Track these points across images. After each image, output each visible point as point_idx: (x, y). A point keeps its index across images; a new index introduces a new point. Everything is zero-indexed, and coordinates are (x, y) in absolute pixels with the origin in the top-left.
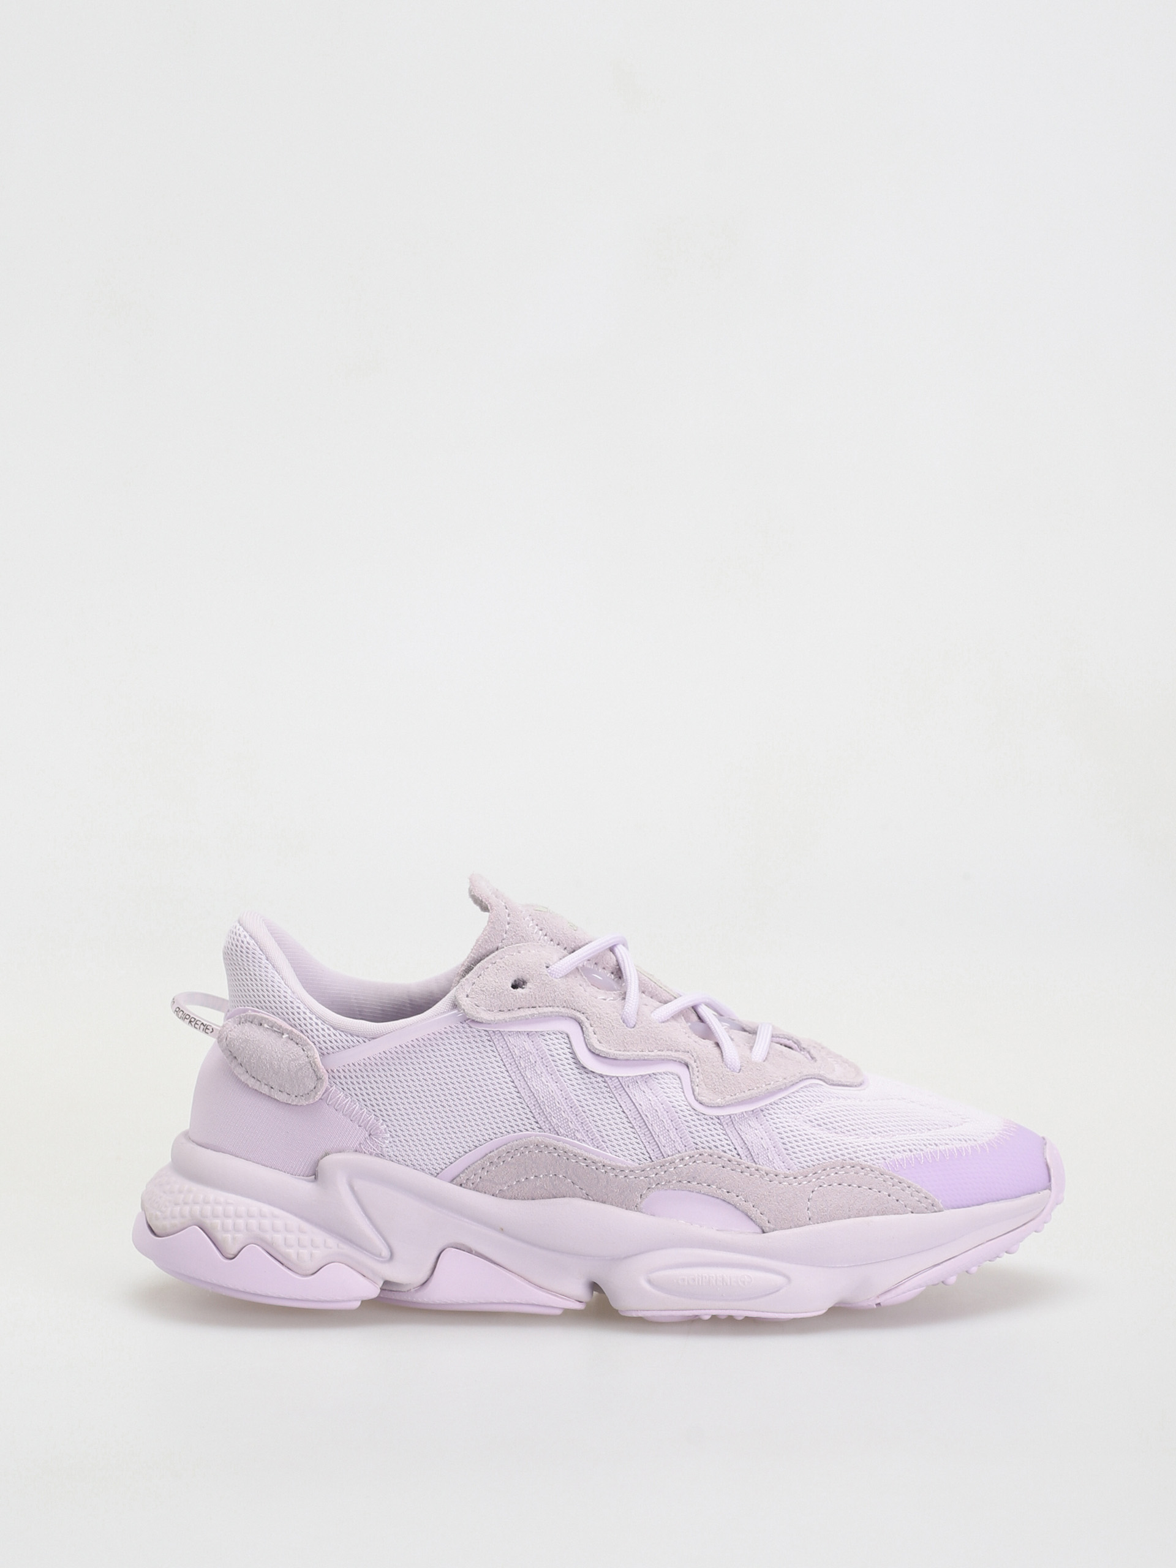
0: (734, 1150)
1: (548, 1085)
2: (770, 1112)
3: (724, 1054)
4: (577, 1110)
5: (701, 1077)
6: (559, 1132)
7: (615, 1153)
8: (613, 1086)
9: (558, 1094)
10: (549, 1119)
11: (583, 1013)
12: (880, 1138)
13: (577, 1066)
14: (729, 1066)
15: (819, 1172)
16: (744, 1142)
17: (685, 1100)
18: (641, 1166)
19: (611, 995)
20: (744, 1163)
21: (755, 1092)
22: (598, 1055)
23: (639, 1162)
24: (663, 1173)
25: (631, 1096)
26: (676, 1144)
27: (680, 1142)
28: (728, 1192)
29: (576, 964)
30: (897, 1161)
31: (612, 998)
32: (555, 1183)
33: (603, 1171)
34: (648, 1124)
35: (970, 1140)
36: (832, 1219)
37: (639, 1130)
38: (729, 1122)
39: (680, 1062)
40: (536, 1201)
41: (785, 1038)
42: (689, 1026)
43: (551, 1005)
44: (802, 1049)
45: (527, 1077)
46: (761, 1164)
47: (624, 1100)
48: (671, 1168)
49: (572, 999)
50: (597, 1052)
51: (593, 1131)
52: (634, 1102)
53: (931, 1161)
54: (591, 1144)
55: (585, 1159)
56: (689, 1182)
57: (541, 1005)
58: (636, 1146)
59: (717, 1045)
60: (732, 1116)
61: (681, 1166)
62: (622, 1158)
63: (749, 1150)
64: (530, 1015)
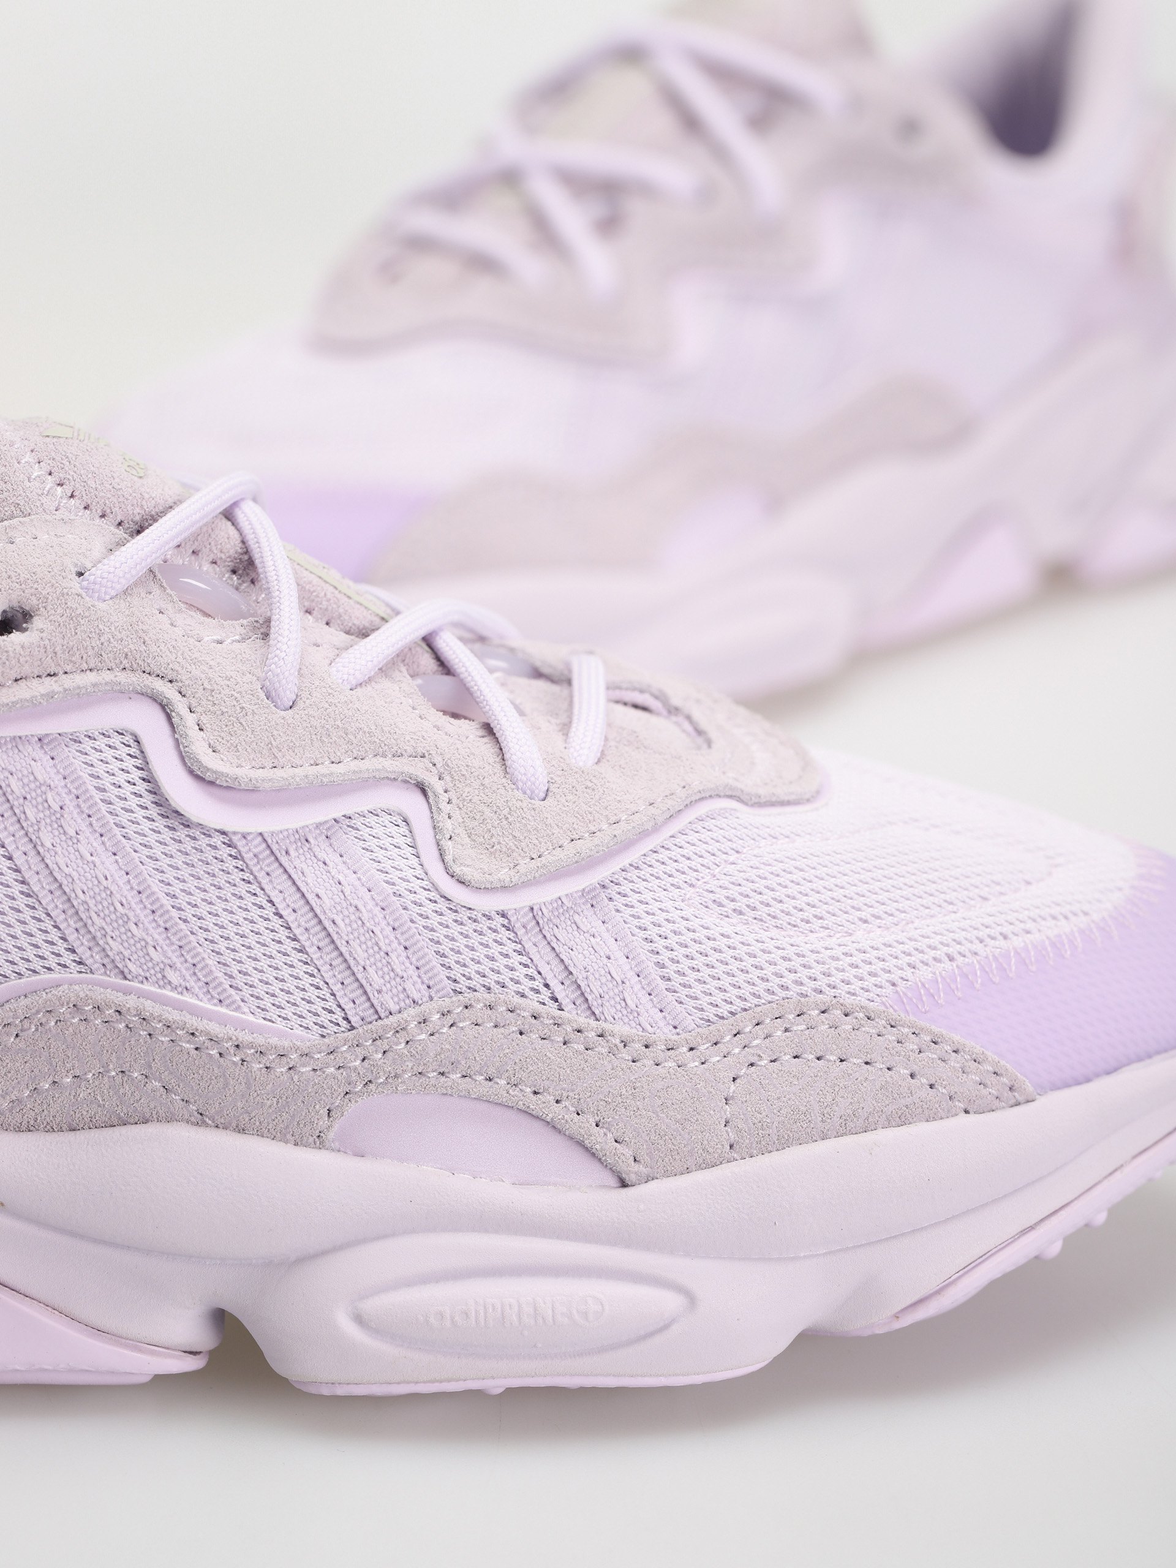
0: (543, 989)
1: (93, 862)
2: (621, 889)
3: (507, 756)
4: (166, 917)
5: (456, 814)
6: (126, 971)
7: (263, 1014)
8: (251, 855)
9: (121, 883)
10: (101, 942)
11: (171, 681)
12: (879, 931)
13: (163, 811)
14: (520, 784)
15: (747, 1030)
16: (566, 968)
17: (423, 876)
18: (326, 1040)
19: (235, 629)
20: (569, 1022)
21: (586, 846)
22: (212, 783)
23: (320, 1031)
24: (380, 1056)
25: (294, 876)
26: (408, 985)
27: (416, 978)
28: (535, 1093)
29: (149, 560)
30: (923, 985)
31: (237, 637)
32: (122, 1091)
33: (237, 1059)
34: (338, 942)
35: (1075, 914)
36: (783, 1144)
37: (319, 954)
38: (529, 922)
39: (406, 782)
40: (80, 1136)
41: (634, 689)
42: (418, 686)
43: (92, 665)
44: (673, 711)
45: (42, 845)
46: (610, 1018)
47: (277, 887)
48: (397, 1044)
49: (143, 648)
50: (208, 776)
51: (207, 965)
52: (304, 889)
53: (997, 979)
54: (204, 994)
55: (193, 1034)
56: (442, 1074)
57: (68, 668)
58: (312, 993)
59: (488, 729)
60: (536, 908)
61: (423, 1036)
62: (280, 1025)
63: (579, 987)
64: (42, 695)
